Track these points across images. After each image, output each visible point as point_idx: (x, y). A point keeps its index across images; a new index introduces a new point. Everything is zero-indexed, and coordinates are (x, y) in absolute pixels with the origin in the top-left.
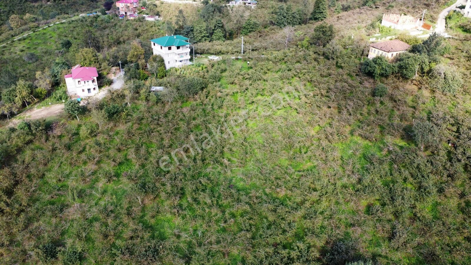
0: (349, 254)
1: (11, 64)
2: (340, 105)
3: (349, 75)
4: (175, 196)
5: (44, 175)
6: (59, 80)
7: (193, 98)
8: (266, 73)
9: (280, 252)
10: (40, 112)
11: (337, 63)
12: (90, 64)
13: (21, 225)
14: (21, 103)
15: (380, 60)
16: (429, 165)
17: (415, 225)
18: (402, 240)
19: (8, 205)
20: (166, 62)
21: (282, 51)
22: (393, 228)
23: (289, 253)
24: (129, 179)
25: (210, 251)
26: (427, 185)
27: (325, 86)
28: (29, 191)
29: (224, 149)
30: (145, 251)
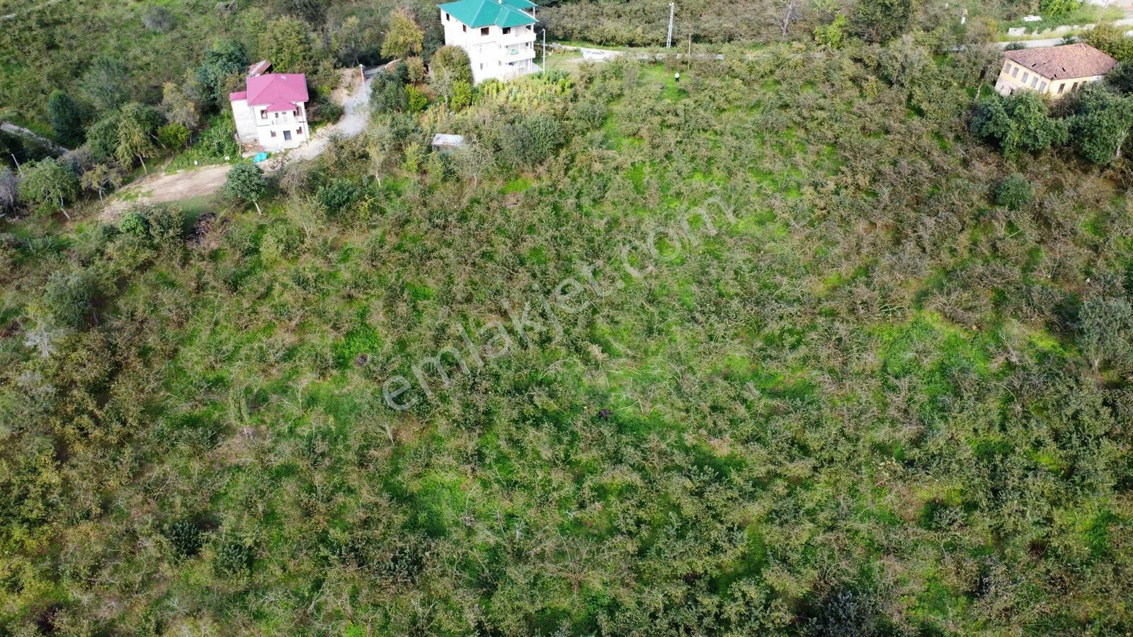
0: (864, 627)
1: (114, 32)
2: (901, 222)
3: (938, 136)
4: (470, 430)
5: (176, 351)
6: (219, 100)
7: (534, 171)
8: (724, 110)
9: (700, 599)
10: (173, 183)
11: (910, 97)
12: (291, 62)
13: (125, 471)
14: (129, 160)
15: (1023, 108)
16: (1106, 412)
17: (1042, 568)
18: (999, 605)
19: (97, 422)
20: (474, 66)
21: (772, 48)
22: (984, 572)
23: (720, 606)
24: (367, 377)
25: (537, 577)
26: (1090, 468)
27: (869, 164)
28: (142, 391)
29: (595, 317)
30: (392, 560)
